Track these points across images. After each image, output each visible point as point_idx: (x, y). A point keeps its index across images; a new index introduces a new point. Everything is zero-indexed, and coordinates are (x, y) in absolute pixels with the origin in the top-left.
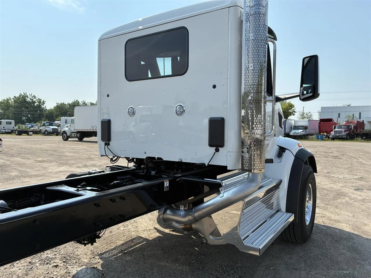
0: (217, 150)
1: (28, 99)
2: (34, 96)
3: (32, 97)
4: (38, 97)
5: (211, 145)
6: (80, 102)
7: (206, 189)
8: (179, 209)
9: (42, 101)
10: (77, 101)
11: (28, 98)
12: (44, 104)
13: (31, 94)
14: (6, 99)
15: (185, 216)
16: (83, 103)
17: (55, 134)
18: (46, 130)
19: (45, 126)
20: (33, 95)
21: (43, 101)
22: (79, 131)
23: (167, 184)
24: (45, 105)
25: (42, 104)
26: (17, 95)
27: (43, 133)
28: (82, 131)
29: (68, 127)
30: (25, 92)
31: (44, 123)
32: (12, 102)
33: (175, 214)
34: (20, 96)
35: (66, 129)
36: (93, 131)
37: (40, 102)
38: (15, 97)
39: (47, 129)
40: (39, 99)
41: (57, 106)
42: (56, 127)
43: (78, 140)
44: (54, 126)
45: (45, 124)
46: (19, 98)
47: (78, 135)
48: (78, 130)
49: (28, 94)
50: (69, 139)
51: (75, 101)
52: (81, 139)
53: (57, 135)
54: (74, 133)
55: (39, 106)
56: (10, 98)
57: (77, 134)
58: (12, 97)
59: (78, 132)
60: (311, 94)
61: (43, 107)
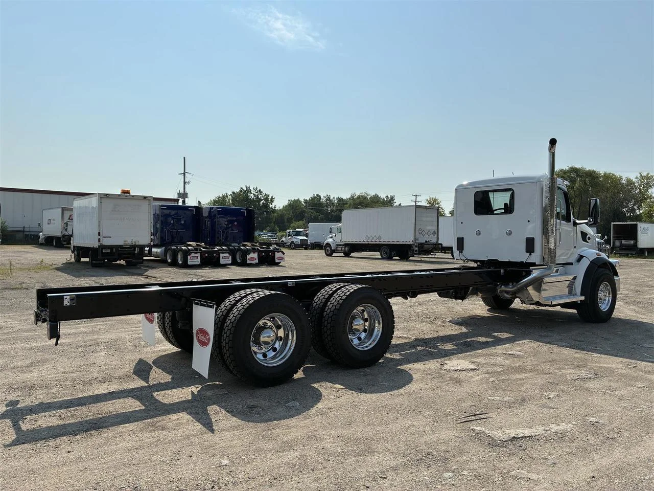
0: (530, 254)
1: (252, 195)
2: (260, 190)
3: (257, 192)
4: (265, 192)
5: (527, 252)
6: (322, 197)
7: (524, 273)
8: (509, 285)
9: (270, 198)
10: (318, 195)
11: (251, 193)
12: (273, 202)
13: (255, 188)
14: (221, 196)
15: (512, 288)
16: (327, 199)
17: (303, 247)
18: (292, 242)
19: (291, 236)
20: (258, 189)
21: (272, 198)
22: (349, 243)
23: (502, 271)
24: (274, 204)
25: (269, 203)
26: (237, 190)
27: (288, 246)
28: (352, 243)
29: (332, 237)
30: (248, 186)
31: (290, 232)
32: (229, 200)
33: (506, 287)
34: (241, 191)
35: (330, 240)
36: (367, 243)
37: (266, 200)
38: (233, 193)
39: (294, 240)
40: (266, 195)
41: (290, 205)
42: (304, 238)
43: (344, 256)
44: (301, 236)
45: (291, 234)
46: (239, 194)
47: (347, 249)
48: (346, 243)
49: (252, 188)
50: (334, 254)
51: (315, 195)
52: (347, 255)
53: (306, 249)
54: (341, 247)
55: (266, 206)
56: (227, 194)
57: (345, 248)
58: (230, 193)
59: (346, 245)
60: (593, 222)
61: (271, 206)
